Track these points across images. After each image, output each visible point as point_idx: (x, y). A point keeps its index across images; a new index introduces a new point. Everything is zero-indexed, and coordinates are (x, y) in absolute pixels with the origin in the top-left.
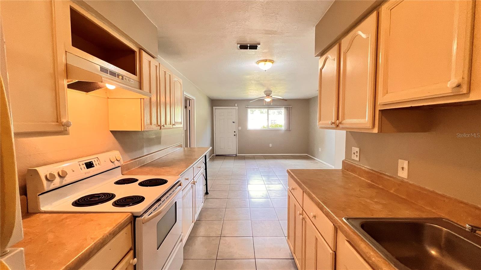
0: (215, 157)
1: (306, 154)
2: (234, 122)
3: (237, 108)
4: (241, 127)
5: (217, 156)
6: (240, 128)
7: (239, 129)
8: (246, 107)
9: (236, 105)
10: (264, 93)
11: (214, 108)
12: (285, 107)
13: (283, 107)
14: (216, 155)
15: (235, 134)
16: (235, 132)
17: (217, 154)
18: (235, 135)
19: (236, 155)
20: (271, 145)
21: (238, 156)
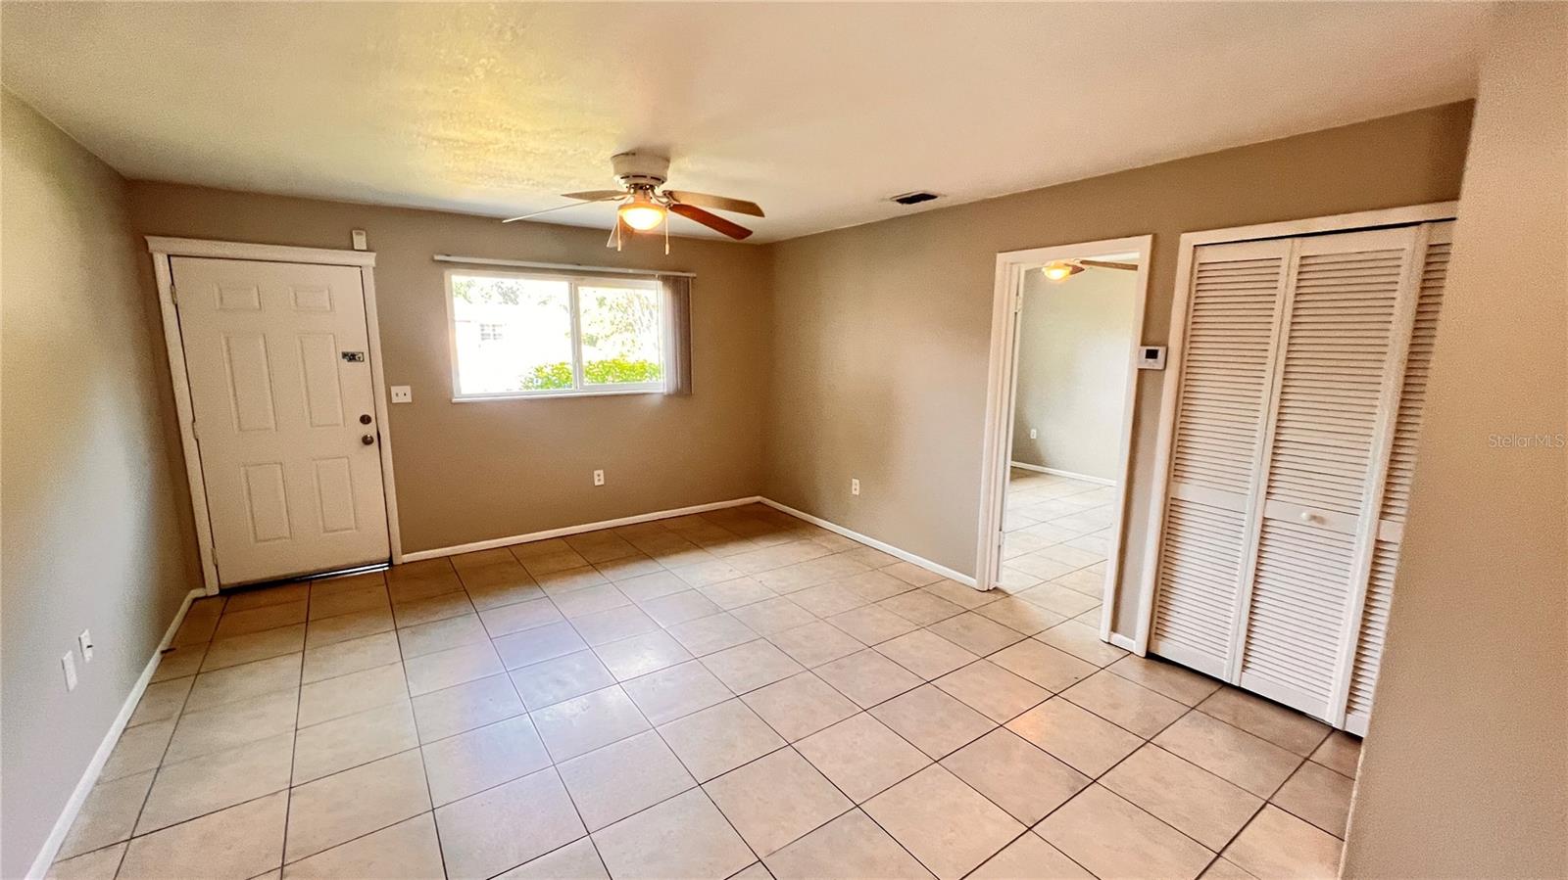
0: (218, 605)
1: (758, 498)
2: (351, 357)
3: (369, 260)
4: (407, 389)
5: (235, 600)
6: (402, 394)
7: (395, 400)
8: (437, 258)
9: (360, 241)
10: (611, 168)
12: (665, 279)
13: (652, 277)
14: (228, 592)
15: (370, 430)
16: (365, 420)
17: (231, 578)
18: (367, 441)
19: (390, 562)
20: (602, 477)
21: (404, 564)
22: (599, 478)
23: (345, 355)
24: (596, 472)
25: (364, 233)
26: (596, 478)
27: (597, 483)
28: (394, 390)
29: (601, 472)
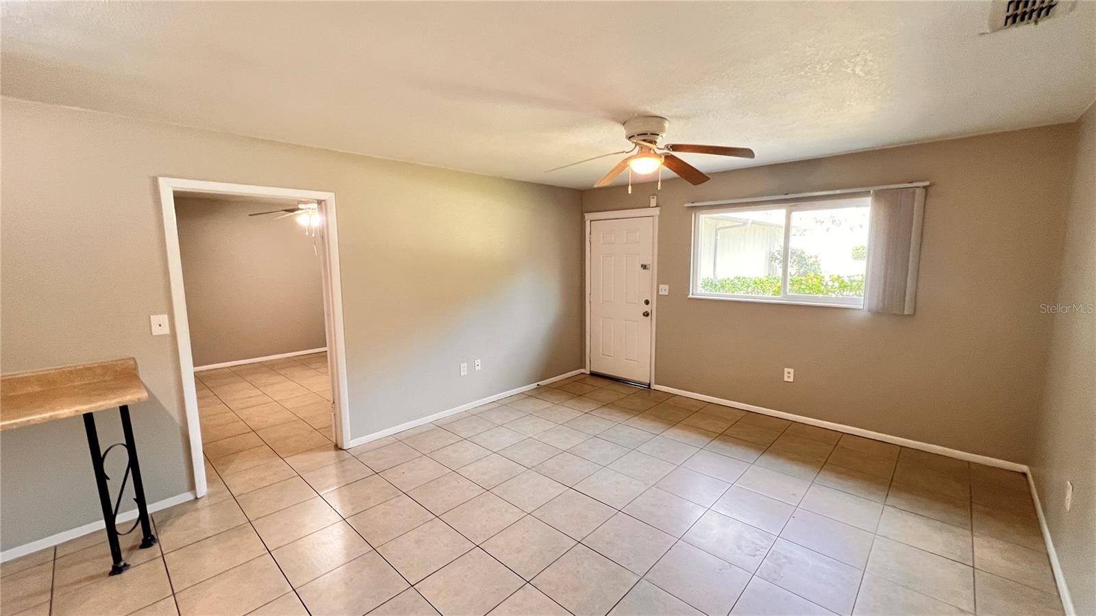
0: (589, 380)
2: (644, 267)
3: (657, 211)
4: (667, 287)
5: (595, 380)
6: (664, 290)
7: (660, 293)
8: (687, 205)
9: (653, 202)
11: (588, 217)
14: (594, 375)
15: (647, 308)
16: (647, 302)
17: (596, 369)
18: (646, 314)
19: (649, 385)
20: (792, 375)
21: (655, 390)
22: (789, 375)
23: (642, 266)
24: (786, 370)
25: (655, 197)
26: (786, 375)
27: (786, 379)
28: (661, 286)
29: (792, 371)
